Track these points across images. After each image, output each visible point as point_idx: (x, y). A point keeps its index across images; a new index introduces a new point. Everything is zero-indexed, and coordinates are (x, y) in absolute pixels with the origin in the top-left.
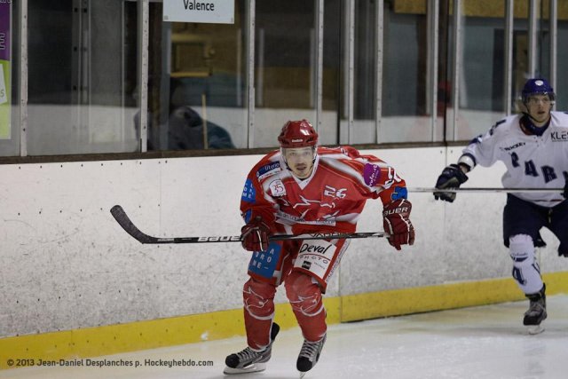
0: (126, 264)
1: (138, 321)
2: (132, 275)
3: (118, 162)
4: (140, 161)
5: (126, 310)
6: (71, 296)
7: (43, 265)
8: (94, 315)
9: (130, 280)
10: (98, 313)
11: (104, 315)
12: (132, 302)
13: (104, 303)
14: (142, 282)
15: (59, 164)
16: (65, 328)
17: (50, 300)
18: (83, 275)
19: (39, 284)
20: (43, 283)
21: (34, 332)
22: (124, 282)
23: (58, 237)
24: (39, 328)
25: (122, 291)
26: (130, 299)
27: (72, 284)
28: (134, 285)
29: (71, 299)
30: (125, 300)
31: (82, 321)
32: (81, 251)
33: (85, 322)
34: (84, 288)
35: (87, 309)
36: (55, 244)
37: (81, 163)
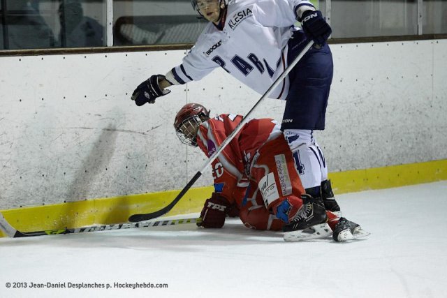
0: (406, 119)
1: (416, 162)
2: (412, 128)
3: (400, 43)
4: (416, 41)
5: (407, 154)
6: (365, 143)
7: (343, 121)
8: (383, 158)
9: (410, 131)
10: (386, 157)
11: (390, 158)
12: (411, 148)
13: (390, 148)
14: (419, 133)
16: (361, 167)
17: (349, 146)
18: (374, 128)
19: (341, 134)
20: (343, 134)
21: (338, 170)
22: (405, 133)
23: (355, 99)
24: (340, 167)
25: (404, 139)
26: (410, 146)
27: (365, 135)
28: (413, 136)
29: (365, 146)
30: (406, 146)
31: (373, 162)
32: (372, 110)
33: (375, 163)
34: (374, 138)
35: (377, 153)
36: (353, 104)
37: (371, 44)
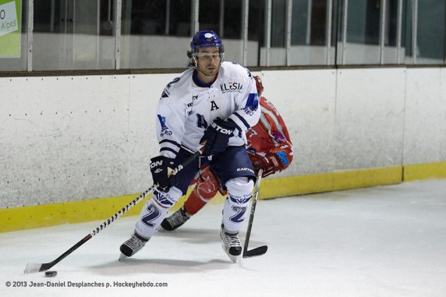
15: (55, 78)
